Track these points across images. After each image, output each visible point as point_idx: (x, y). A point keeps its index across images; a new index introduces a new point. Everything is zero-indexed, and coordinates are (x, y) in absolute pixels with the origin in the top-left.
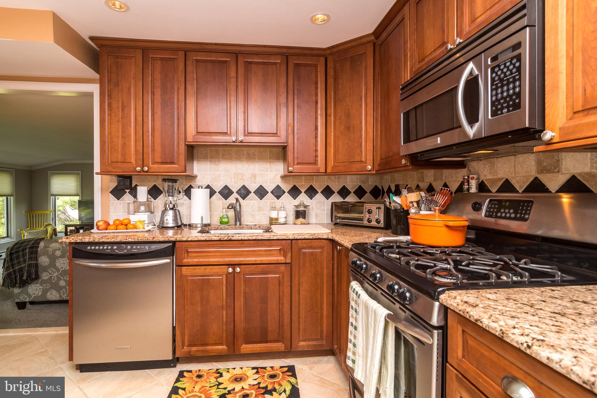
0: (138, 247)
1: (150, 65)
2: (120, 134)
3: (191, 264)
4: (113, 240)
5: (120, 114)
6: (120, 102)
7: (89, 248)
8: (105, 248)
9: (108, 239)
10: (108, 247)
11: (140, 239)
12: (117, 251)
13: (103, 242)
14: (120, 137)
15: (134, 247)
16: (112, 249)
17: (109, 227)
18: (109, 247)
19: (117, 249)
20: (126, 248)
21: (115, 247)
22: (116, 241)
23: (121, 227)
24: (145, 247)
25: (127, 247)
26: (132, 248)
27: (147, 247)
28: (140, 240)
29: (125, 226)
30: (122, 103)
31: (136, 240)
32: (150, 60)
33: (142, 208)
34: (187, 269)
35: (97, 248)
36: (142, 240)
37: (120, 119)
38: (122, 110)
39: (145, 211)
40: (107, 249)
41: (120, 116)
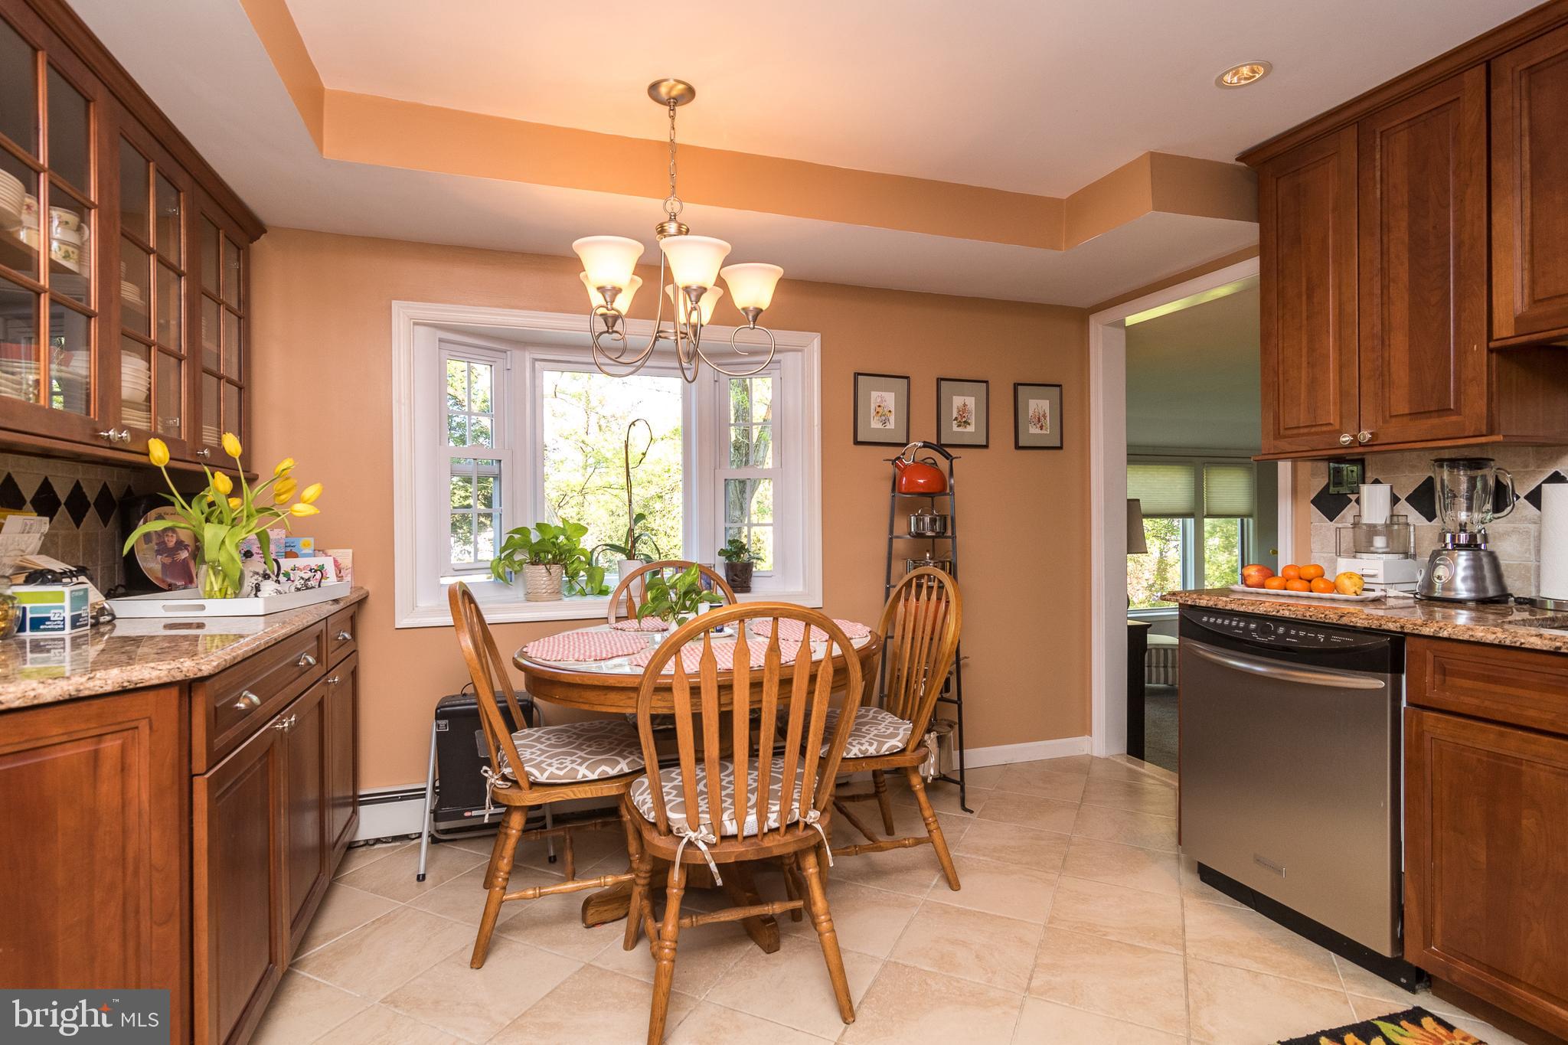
0: (1302, 634)
1: (1378, 156)
2: (1304, 359)
3: (1453, 709)
4: (1250, 609)
5: (1304, 307)
6: (1304, 280)
7: (1205, 619)
8: (1234, 623)
9: (1242, 605)
10: (1239, 622)
11: (1308, 614)
12: (1254, 635)
13: (1232, 610)
14: (1304, 364)
15: (1293, 632)
16: (1246, 629)
17: (1268, 582)
18: (1242, 624)
19: (1254, 630)
20: (1275, 633)
21: (1253, 626)
22: (1256, 611)
23: (1298, 584)
24: (1316, 636)
25: (1276, 628)
26: (1287, 634)
27: (1321, 637)
28: (1308, 618)
29: (1306, 583)
30: (1309, 280)
31: (1299, 617)
32: (1378, 140)
33: (1379, 542)
34: (1438, 720)
35: (1219, 621)
36: (1314, 619)
37: (1305, 322)
38: (1309, 297)
39: (1384, 550)
40: (1237, 627)
41: (1304, 315)
